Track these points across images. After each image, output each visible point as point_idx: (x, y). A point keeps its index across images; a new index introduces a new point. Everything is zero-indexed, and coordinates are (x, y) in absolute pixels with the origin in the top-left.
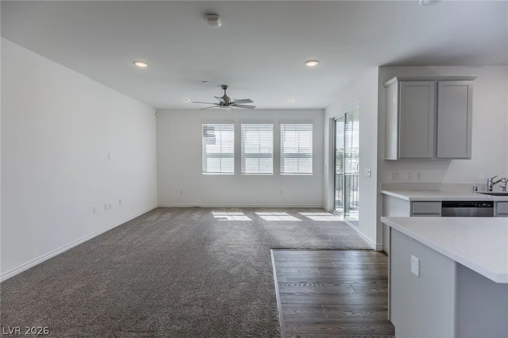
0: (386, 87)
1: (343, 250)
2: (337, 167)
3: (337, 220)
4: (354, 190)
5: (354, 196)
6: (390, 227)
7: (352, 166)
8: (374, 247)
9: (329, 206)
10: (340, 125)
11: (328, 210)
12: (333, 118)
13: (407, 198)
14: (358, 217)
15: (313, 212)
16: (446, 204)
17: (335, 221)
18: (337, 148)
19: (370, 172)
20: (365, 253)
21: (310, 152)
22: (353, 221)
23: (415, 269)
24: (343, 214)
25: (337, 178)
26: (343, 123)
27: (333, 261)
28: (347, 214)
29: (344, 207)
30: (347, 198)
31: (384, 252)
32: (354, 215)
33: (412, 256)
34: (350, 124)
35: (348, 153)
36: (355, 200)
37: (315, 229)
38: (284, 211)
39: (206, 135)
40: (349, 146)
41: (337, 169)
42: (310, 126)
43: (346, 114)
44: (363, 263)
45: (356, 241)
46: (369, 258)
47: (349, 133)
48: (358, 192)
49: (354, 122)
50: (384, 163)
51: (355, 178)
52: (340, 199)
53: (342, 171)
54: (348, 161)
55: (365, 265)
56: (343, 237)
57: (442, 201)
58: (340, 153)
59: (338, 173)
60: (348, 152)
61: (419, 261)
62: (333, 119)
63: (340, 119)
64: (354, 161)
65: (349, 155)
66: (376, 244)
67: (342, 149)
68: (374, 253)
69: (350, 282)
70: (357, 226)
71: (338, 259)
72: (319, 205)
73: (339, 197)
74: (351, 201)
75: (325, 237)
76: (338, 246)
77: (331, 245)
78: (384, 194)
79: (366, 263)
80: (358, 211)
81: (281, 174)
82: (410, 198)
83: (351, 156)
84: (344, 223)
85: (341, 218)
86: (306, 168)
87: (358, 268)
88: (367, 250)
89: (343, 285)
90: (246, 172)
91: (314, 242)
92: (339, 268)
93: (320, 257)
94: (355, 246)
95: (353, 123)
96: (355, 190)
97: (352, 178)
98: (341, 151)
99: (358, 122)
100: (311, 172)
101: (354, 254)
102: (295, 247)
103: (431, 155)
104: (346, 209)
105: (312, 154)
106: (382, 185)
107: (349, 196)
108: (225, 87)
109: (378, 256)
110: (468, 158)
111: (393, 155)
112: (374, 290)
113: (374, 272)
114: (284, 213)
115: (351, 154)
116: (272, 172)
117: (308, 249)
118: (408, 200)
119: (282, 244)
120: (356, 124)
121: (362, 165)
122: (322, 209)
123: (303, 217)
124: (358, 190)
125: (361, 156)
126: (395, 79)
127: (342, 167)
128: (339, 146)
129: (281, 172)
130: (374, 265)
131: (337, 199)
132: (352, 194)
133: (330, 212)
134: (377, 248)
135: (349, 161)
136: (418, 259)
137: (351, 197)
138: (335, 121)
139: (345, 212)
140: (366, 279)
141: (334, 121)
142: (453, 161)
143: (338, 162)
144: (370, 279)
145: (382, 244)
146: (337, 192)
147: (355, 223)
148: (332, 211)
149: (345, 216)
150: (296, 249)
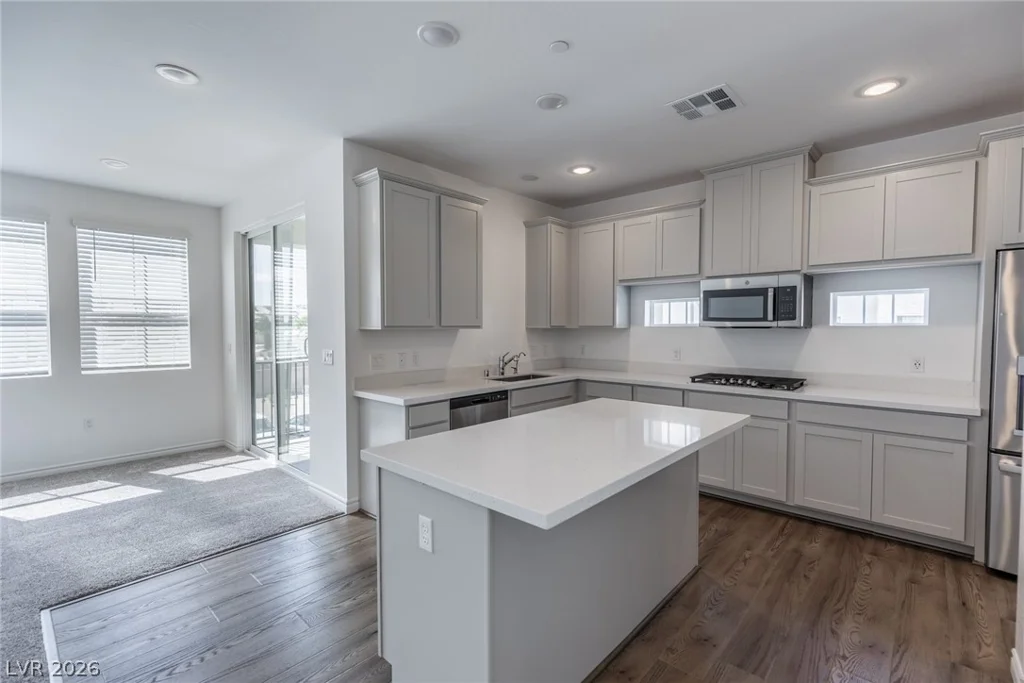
0: (359, 185)
1: (275, 535)
2: (256, 346)
3: (261, 469)
4: (296, 393)
5: (299, 406)
6: (380, 469)
7: (292, 344)
8: (343, 508)
9: (240, 437)
10: (262, 252)
11: (238, 449)
12: (243, 233)
13: (400, 401)
14: (308, 450)
15: (197, 462)
16: (456, 403)
17: (256, 472)
18: (256, 303)
19: (332, 355)
20: (325, 526)
21: (184, 310)
22: (297, 463)
23: (425, 541)
24: (275, 450)
25: (258, 370)
26: (269, 249)
27: (253, 573)
28: (283, 449)
29: (275, 433)
30: (285, 412)
31: (361, 513)
32: (299, 449)
33: (420, 516)
34: (285, 251)
35: (282, 317)
36: (300, 413)
37: (201, 505)
38: (98, 477)
40: (284, 299)
41: (257, 351)
42: (181, 245)
43: (275, 228)
44: (322, 552)
45: (306, 506)
46: (335, 534)
47: (283, 273)
48: (307, 395)
49: (294, 250)
50: (358, 336)
51: (300, 368)
52: (267, 417)
53: (270, 355)
54: (284, 333)
55: (324, 555)
56: (276, 504)
57: (451, 399)
58: (262, 315)
59: (259, 359)
60: (284, 312)
61: (432, 522)
62: (245, 235)
63: (262, 240)
64: (295, 332)
65: (286, 320)
66: (346, 500)
67: (269, 308)
68: (343, 521)
69: (295, 608)
70: (307, 471)
71: (266, 562)
72: (212, 440)
73: (264, 410)
74: (292, 416)
75: (230, 519)
76: (265, 532)
77: (247, 532)
78: (359, 400)
79: (329, 550)
80: (308, 438)
81: (83, 372)
82: (405, 401)
83: (291, 321)
84: (277, 473)
85: (271, 462)
86: (175, 351)
87: (313, 567)
88: (330, 518)
89: (282, 620)
91: (199, 540)
92: (268, 584)
93: (217, 574)
94: (305, 517)
95: (291, 251)
96: (300, 393)
97: (293, 368)
98: (267, 312)
99: (305, 251)
100: (189, 362)
101: (303, 535)
102: (139, 572)
103: (433, 322)
104: (282, 438)
105: (188, 317)
106: (357, 381)
107: (289, 406)
109: (350, 525)
110: (479, 327)
111: (375, 322)
112: (347, 604)
113: (344, 564)
114: (99, 484)
115: (291, 317)
117: (184, 564)
118: (402, 404)
119: (88, 582)
120: (300, 255)
121: (314, 342)
122: (222, 449)
123: (165, 480)
124: (307, 390)
125: (314, 322)
126: (375, 172)
127: (268, 346)
128: (262, 300)
129: (83, 366)
130: (346, 546)
131: (259, 416)
132: (293, 401)
133: (243, 453)
134: (348, 509)
135: (286, 333)
136: (429, 520)
137: (293, 409)
138: (250, 241)
139: (279, 445)
140: (329, 586)
141: (247, 242)
142: (461, 330)
143: (259, 336)
144: (338, 581)
145: (357, 499)
146: (258, 402)
147: (301, 465)
148: (250, 449)
149: (279, 454)
150: (139, 578)
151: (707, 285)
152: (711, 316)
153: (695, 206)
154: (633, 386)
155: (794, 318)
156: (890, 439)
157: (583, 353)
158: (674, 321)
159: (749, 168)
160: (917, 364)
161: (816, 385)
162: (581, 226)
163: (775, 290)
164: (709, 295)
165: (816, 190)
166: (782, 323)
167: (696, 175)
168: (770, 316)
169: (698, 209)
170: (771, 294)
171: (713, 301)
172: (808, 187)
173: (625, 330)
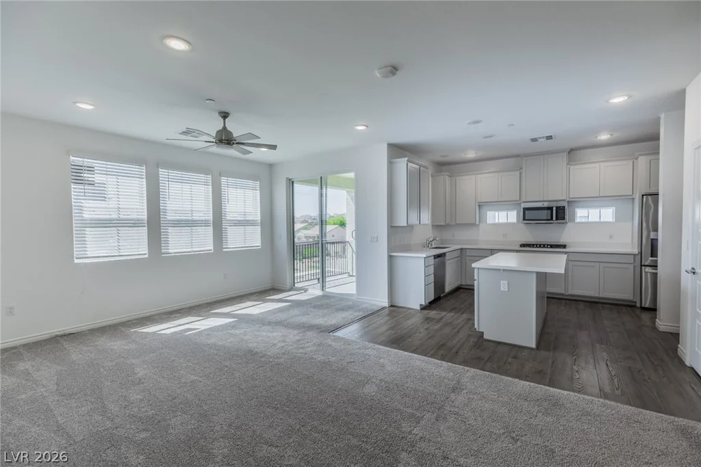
9: (287, 283)
11: (288, 289)
21: (258, 218)
23: (504, 288)
31: (393, 306)
39: (79, 181)
42: (257, 184)
43: (321, 178)
57: (434, 255)
62: (291, 179)
66: (387, 301)
72: (268, 286)
78: (391, 256)
81: (224, 250)
86: (253, 239)
90: (170, 251)
100: (260, 245)
104: (324, 280)
105: (260, 221)
108: (225, 115)
116: (212, 248)
126: (406, 159)
129: (224, 247)
134: (388, 305)
136: (507, 281)
138: (293, 182)
139: (323, 283)
141: (291, 183)
148: (292, 289)
149: (323, 287)
151: (524, 205)
152: (526, 218)
153: (517, 170)
154: (491, 250)
155: (564, 219)
156: (606, 265)
157: (453, 236)
158: (500, 221)
159: (542, 156)
160: (611, 237)
161: (569, 247)
162: (458, 176)
163: (557, 207)
164: (525, 209)
165: (572, 167)
166: (559, 221)
167: (518, 156)
168: (554, 218)
169: (519, 172)
170: (554, 208)
171: (526, 212)
172: (569, 166)
173: (479, 225)
